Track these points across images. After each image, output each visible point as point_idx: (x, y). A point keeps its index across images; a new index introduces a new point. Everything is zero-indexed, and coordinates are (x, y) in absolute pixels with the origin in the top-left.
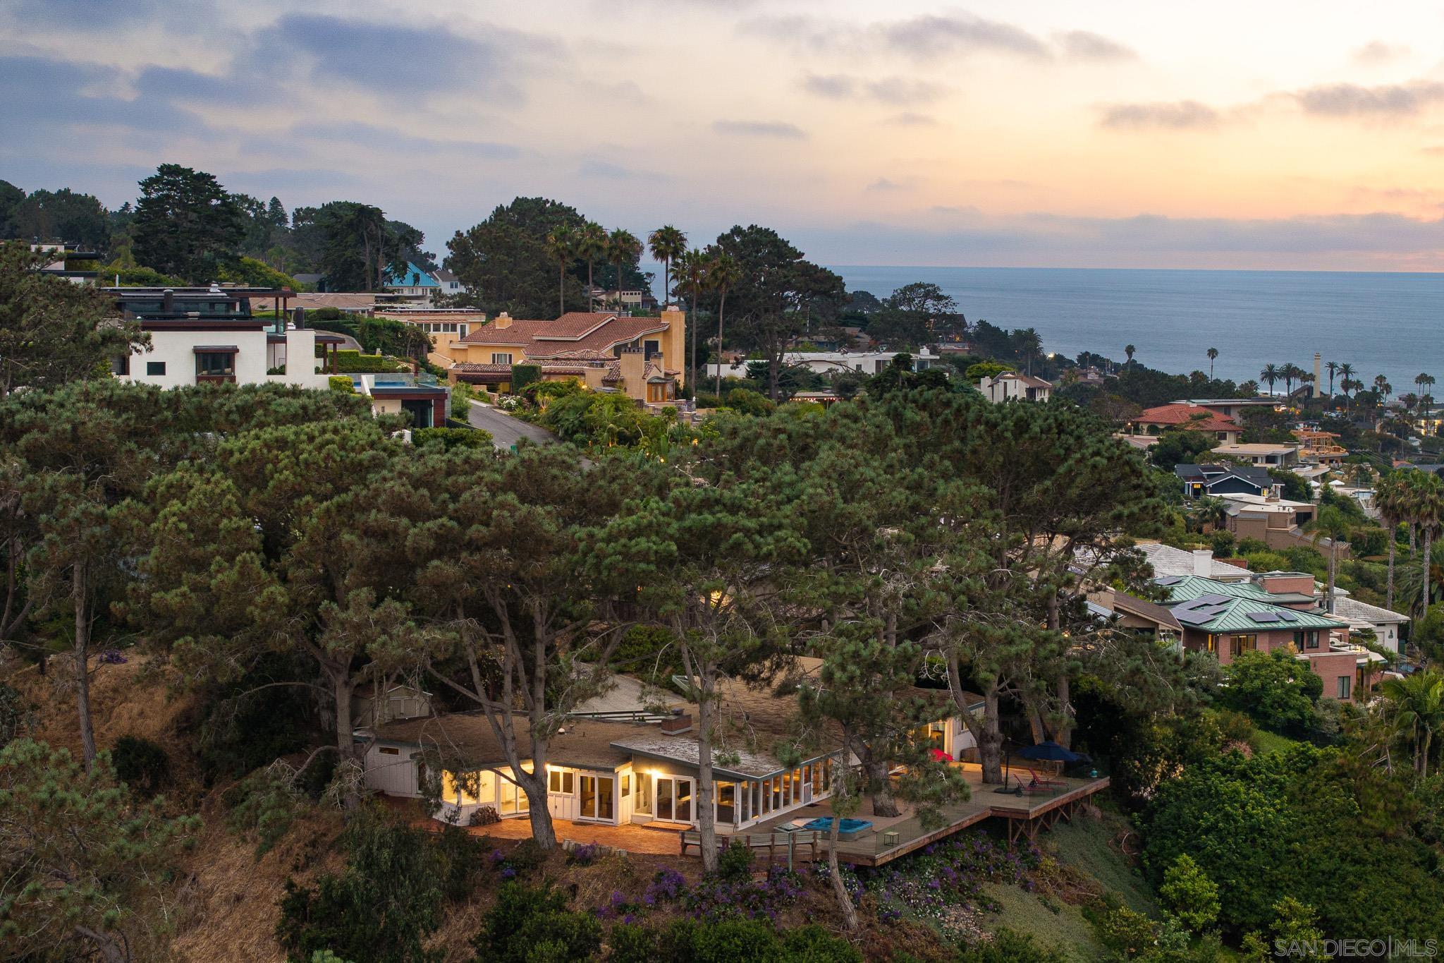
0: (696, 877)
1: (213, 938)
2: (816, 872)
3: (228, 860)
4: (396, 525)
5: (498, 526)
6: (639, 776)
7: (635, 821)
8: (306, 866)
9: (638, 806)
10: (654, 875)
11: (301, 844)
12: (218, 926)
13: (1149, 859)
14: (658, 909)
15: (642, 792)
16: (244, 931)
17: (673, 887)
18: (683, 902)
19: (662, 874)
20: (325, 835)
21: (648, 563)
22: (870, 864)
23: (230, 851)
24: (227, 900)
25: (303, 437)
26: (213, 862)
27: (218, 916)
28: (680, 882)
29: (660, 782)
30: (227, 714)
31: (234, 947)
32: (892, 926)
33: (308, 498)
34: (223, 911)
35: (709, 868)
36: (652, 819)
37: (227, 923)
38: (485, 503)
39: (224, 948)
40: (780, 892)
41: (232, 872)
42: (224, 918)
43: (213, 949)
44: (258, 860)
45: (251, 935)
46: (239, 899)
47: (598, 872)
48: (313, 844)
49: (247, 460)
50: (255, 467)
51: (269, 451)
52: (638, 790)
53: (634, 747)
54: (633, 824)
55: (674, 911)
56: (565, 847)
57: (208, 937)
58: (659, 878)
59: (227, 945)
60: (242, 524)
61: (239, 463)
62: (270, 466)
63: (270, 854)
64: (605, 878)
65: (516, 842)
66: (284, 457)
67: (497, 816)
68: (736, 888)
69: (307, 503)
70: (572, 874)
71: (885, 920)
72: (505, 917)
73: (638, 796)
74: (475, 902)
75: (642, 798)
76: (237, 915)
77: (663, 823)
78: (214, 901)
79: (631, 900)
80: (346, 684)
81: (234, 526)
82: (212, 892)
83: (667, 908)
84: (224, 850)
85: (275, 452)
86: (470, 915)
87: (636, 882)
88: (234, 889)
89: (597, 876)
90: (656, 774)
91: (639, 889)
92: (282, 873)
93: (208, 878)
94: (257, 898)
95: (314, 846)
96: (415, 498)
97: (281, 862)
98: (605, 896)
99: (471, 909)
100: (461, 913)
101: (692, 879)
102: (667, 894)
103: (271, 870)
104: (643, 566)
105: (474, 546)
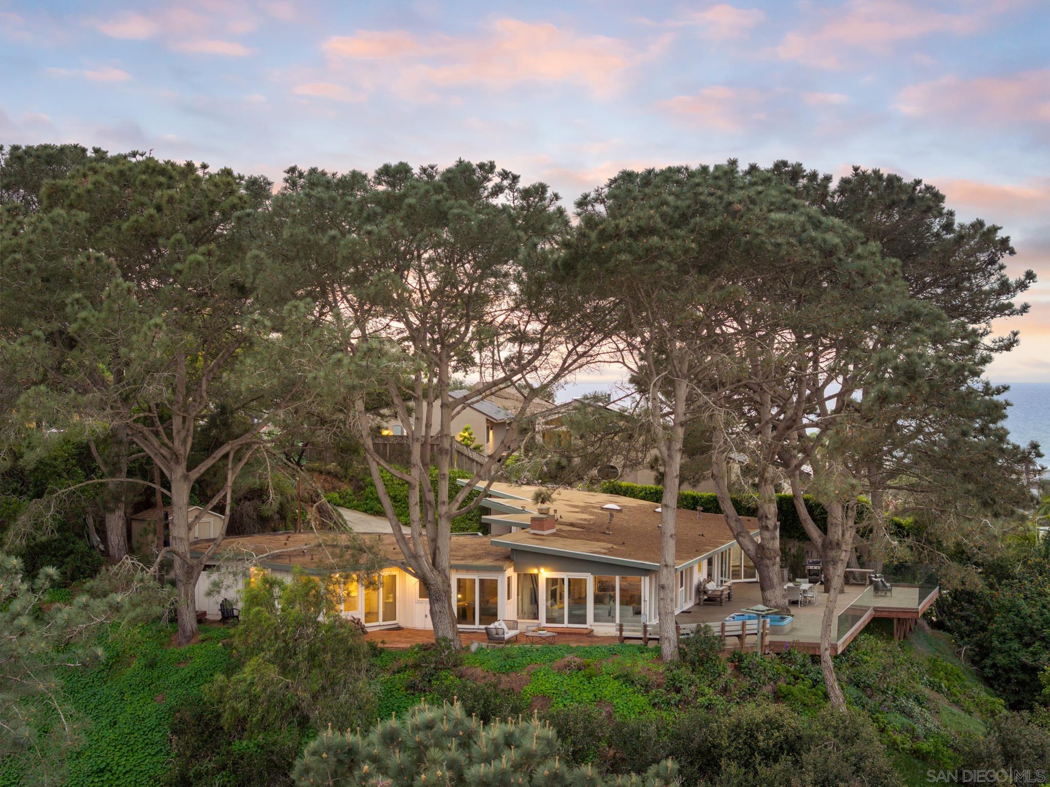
6: (521, 578)
9: (518, 613)
30: (41, 515)
35: (669, 658)
73: (518, 600)
77: (554, 627)
90: (544, 574)
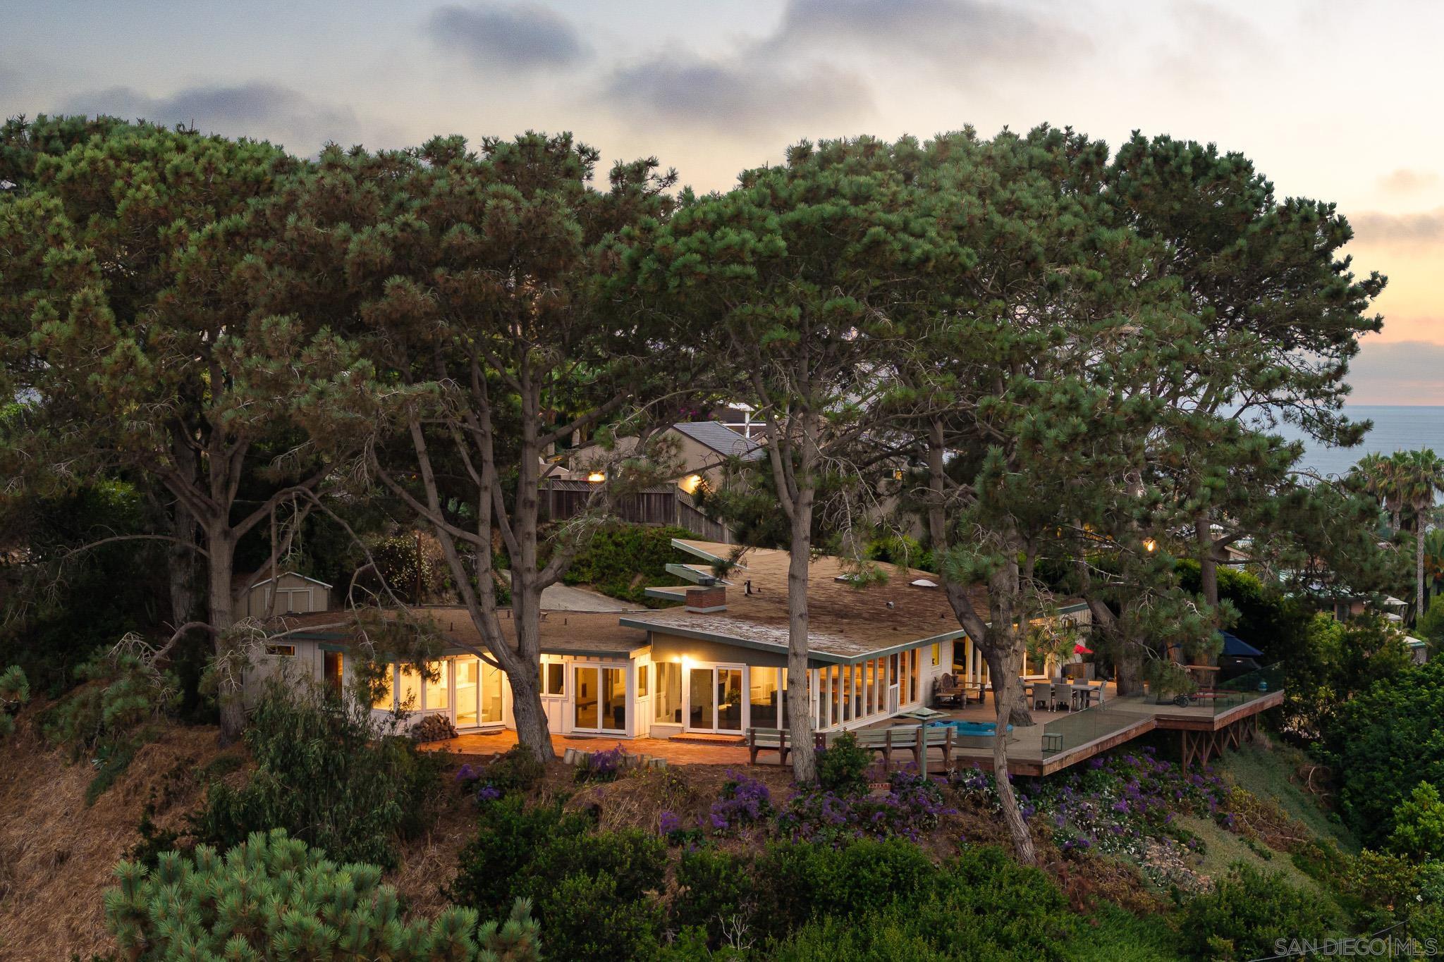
0: (785, 789)
1: (24, 916)
2: (959, 783)
3: (43, 807)
4: (327, 236)
5: (495, 224)
6: (660, 667)
7: (656, 733)
8: (167, 805)
9: (658, 714)
10: (720, 787)
11: (156, 777)
12: (30, 898)
13: (1351, 800)
14: (732, 836)
15: (663, 694)
16: (74, 903)
17: (754, 803)
18: (772, 824)
19: (734, 785)
20: (193, 762)
21: (744, 263)
22: (1034, 772)
23: (46, 795)
24: (44, 862)
25: (169, 144)
26: (20, 811)
27: (29, 886)
28: (763, 795)
29: (696, 674)
31: (58, 925)
32: (1077, 860)
33: (180, 223)
34: (37, 878)
35: (802, 777)
36: (682, 729)
37: (46, 894)
38: (471, 193)
39: (43, 929)
40: (916, 810)
41: (50, 824)
42: (40, 887)
43: (25, 930)
44: (90, 804)
45: (84, 906)
46: (62, 858)
47: (629, 788)
48: (177, 774)
49: (83, 175)
50: (96, 185)
51: (118, 166)
52: (658, 690)
53: (655, 623)
54: (652, 738)
55: (758, 838)
56: (568, 759)
57: (16, 915)
58: (732, 789)
59: (46, 923)
60: (79, 255)
61: (71, 179)
62: (119, 183)
63: (109, 794)
64: (641, 796)
65: (492, 757)
66: (141, 171)
67: (451, 729)
68: (850, 802)
69: (180, 230)
70: (588, 792)
71: (1067, 854)
72: (500, 848)
73: (658, 698)
74: (438, 839)
75: (663, 701)
76: (60, 882)
77: (700, 733)
78: (24, 863)
79: (688, 825)
80: (226, 534)
81: (67, 257)
82: (19, 853)
83: (747, 835)
84: (37, 794)
85: (126, 165)
86: (431, 859)
87: (694, 798)
88: (56, 845)
89: (631, 794)
90: (689, 662)
91: (699, 810)
92: (129, 818)
93: (13, 833)
94: (92, 855)
95: (178, 777)
96: (356, 196)
97: (126, 803)
98: (645, 821)
99: (432, 850)
100: (416, 857)
101: (779, 794)
102: (744, 812)
103: (110, 816)
104: (736, 268)
105: (456, 260)
